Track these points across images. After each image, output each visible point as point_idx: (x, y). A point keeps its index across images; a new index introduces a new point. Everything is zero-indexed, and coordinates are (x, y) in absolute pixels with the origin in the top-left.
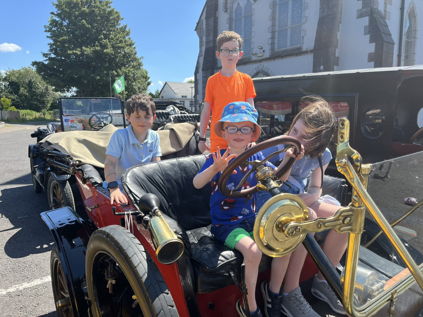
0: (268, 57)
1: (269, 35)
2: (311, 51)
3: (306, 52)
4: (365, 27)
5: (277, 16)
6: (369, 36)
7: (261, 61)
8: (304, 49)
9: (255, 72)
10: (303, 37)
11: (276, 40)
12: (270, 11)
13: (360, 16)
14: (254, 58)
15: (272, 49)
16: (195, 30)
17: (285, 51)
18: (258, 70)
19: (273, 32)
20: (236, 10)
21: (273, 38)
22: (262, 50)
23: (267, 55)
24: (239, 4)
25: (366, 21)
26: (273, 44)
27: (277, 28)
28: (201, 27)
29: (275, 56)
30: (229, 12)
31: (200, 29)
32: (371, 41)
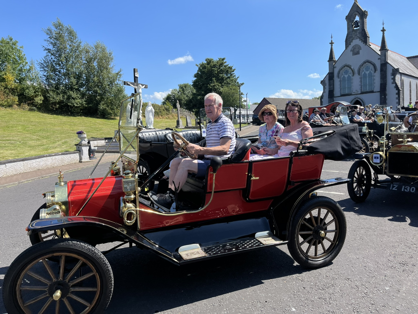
0: (360, 93)
1: (360, 87)
2: (378, 92)
4: (394, 86)
6: (395, 89)
7: (356, 95)
8: (375, 91)
9: (354, 98)
10: (374, 88)
11: (362, 88)
12: (360, 80)
13: (393, 83)
14: (353, 94)
15: (361, 91)
16: (321, 83)
17: (367, 92)
18: (355, 97)
20: (343, 78)
22: (357, 91)
24: (344, 76)
25: (394, 85)
27: (362, 85)
28: (324, 82)
29: (362, 93)
30: (340, 78)
31: (324, 83)
32: (396, 90)
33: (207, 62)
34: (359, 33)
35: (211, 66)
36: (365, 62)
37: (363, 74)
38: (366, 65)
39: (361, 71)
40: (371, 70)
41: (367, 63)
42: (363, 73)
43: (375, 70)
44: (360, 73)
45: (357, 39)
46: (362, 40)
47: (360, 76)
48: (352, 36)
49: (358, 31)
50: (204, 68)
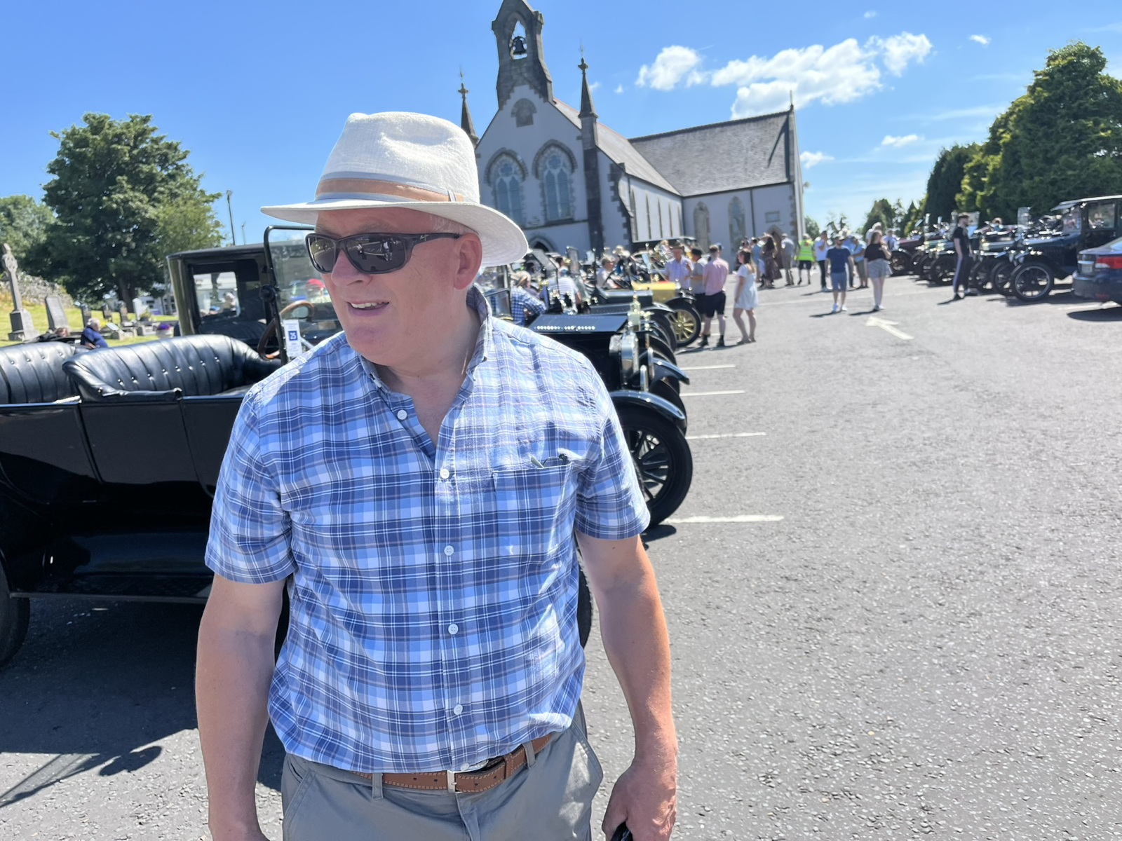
1: (542, 209)
2: (584, 221)
3: (578, 222)
4: (618, 207)
5: (546, 193)
6: (621, 213)
7: (537, 228)
8: (576, 220)
10: (573, 212)
11: (548, 212)
12: (539, 190)
13: (614, 200)
15: (546, 219)
17: (559, 220)
18: (534, 235)
19: (545, 206)
20: (499, 184)
21: (545, 210)
22: (537, 220)
23: (542, 222)
24: (501, 179)
26: (546, 215)
27: (547, 203)
29: (549, 224)
30: (492, 185)
32: (622, 216)
33: (91, 125)
34: (528, 69)
35: (105, 139)
36: (548, 146)
37: (547, 177)
38: (552, 152)
39: (540, 169)
40: (564, 165)
41: (553, 149)
42: (546, 173)
43: (573, 166)
44: (540, 173)
45: (523, 84)
46: (535, 87)
47: (538, 182)
48: (512, 77)
49: (525, 65)
50: (82, 142)
